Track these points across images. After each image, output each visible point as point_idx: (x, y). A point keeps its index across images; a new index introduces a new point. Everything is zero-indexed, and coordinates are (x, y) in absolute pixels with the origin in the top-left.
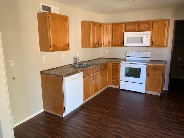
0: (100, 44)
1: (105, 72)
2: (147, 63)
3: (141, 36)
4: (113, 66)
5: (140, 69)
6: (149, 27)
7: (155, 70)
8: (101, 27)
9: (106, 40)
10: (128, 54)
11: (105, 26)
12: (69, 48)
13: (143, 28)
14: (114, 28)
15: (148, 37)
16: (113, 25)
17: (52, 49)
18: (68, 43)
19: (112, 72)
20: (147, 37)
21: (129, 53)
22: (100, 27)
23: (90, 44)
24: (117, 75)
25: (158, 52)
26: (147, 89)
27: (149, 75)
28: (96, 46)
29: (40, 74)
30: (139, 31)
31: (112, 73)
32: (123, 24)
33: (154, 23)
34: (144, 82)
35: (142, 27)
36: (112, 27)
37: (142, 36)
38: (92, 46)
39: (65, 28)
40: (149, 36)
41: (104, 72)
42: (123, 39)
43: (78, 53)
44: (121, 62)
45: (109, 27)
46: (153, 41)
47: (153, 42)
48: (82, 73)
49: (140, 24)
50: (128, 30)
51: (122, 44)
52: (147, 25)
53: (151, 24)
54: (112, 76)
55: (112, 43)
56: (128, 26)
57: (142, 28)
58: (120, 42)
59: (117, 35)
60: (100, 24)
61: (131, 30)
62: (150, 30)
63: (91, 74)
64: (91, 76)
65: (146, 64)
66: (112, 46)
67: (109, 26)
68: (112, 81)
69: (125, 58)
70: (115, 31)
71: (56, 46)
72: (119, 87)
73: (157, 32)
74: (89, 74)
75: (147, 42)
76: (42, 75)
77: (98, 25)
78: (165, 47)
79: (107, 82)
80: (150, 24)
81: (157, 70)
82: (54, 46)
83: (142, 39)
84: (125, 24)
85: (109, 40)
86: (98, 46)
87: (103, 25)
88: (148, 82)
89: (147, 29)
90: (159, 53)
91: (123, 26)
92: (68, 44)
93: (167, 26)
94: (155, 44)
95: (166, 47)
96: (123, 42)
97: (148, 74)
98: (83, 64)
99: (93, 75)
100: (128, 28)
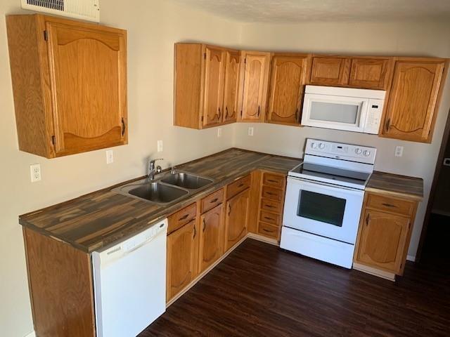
0: (230, 115)
1: (241, 201)
2: (366, 186)
3: (357, 102)
4: (264, 182)
5: (343, 202)
6: (383, 76)
7: (388, 210)
8: (237, 62)
9: (249, 102)
10: (312, 146)
11: (250, 59)
12: (126, 139)
13: (365, 79)
14: (276, 67)
15: (377, 107)
16: (273, 58)
17: (59, 148)
18: (123, 121)
19: (261, 197)
20: (373, 107)
21: (314, 146)
22: (233, 64)
23: (200, 118)
24: (275, 210)
25: (399, 150)
26: (358, 257)
27: (370, 221)
28: (220, 121)
29: (21, 226)
30: (349, 85)
31: (260, 200)
32: (305, 57)
33: (400, 66)
34: (353, 239)
35: (362, 73)
36: (272, 63)
37: (360, 101)
38: (205, 122)
39: (113, 70)
40: (381, 104)
41: (238, 201)
42: (299, 103)
43: (160, 143)
44: (290, 173)
45: (260, 63)
46: (389, 121)
47: (391, 124)
48: (165, 222)
49: (357, 65)
50: (319, 79)
51: (297, 118)
52: (376, 69)
53: (390, 69)
54: (259, 210)
55: (267, 112)
56: (320, 66)
57: (361, 78)
58: (289, 112)
59: (285, 89)
60: (235, 54)
61: (326, 79)
62: (385, 86)
63: (197, 218)
64: (196, 223)
65: (363, 187)
66: (267, 120)
67: (263, 60)
68: (260, 223)
69: (301, 158)
70: (279, 77)
71: (73, 136)
72: (279, 242)
73: (405, 95)
74: (188, 218)
75: (371, 121)
76: (28, 229)
77: (228, 55)
78: (425, 141)
79: (245, 228)
80: (389, 66)
81: (394, 209)
82: (67, 136)
83: (357, 110)
84: (310, 57)
85: (259, 104)
86: (224, 120)
87: (243, 57)
88: (365, 239)
89: (376, 81)
90: (401, 155)
91: (305, 63)
92: (121, 124)
93: (440, 78)
94: (394, 131)
95: (428, 141)
96: (298, 113)
97: (365, 219)
98: (177, 176)
99: (203, 217)
100: (317, 73)
